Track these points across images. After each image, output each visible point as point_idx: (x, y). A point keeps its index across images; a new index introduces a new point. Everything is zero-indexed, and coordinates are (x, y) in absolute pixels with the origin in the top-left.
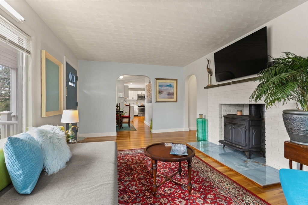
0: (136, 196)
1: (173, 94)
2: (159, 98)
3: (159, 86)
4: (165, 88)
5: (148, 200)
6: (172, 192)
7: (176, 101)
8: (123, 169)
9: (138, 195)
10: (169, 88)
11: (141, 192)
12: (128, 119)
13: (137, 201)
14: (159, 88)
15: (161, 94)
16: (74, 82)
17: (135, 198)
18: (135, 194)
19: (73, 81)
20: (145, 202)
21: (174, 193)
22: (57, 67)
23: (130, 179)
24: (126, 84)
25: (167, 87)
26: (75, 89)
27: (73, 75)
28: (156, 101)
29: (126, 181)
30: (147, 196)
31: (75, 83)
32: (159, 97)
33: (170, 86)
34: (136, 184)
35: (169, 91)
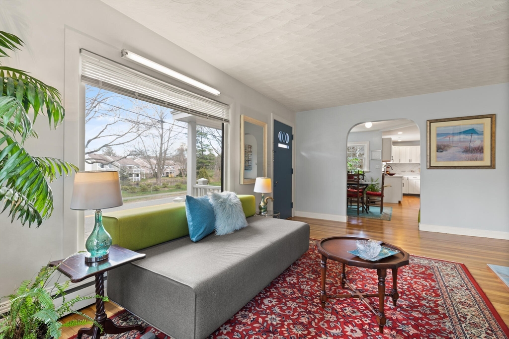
0: (301, 296)
1: (480, 150)
2: (437, 161)
3: (438, 135)
4: (456, 138)
5: (311, 306)
6: (354, 315)
7: (492, 166)
8: (315, 264)
9: (304, 297)
10: (468, 137)
11: (311, 296)
12: (380, 199)
13: (298, 301)
14: (437, 140)
15: (444, 152)
16: (287, 142)
17: (298, 298)
18: (302, 294)
19: (285, 142)
20: (306, 306)
21: (355, 318)
22: (261, 129)
23: (312, 278)
24: (386, 135)
25: (462, 136)
26: (289, 151)
27: (286, 134)
28: (430, 166)
29: (305, 277)
30: (314, 302)
31: (290, 144)
32: (437, 157)
33: (472, 132)
34: (314, 285)
35: (467, 144)
